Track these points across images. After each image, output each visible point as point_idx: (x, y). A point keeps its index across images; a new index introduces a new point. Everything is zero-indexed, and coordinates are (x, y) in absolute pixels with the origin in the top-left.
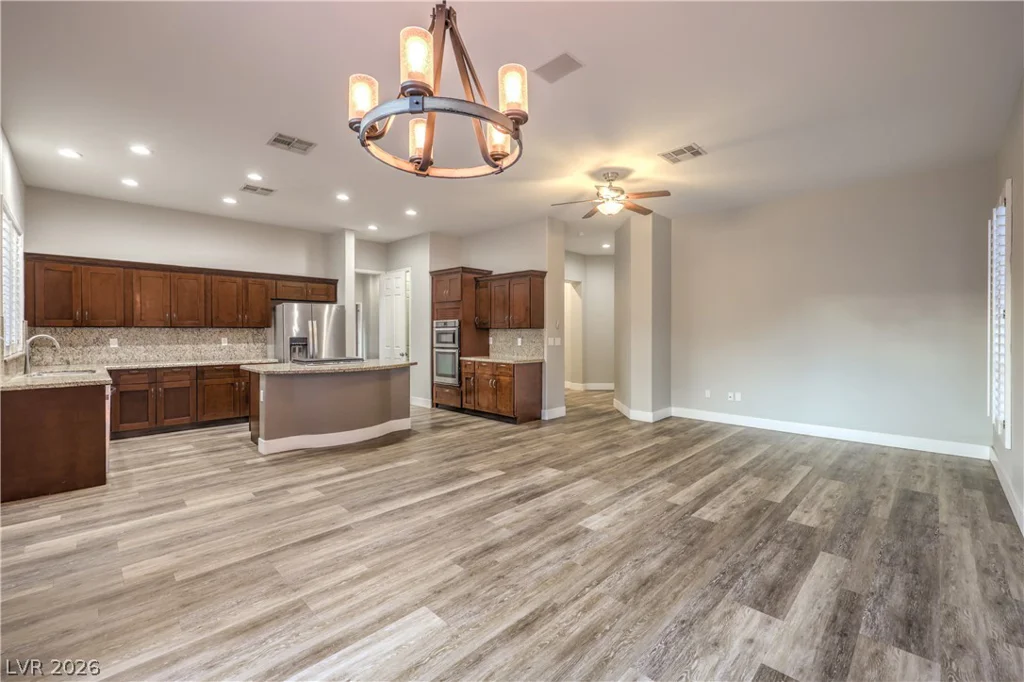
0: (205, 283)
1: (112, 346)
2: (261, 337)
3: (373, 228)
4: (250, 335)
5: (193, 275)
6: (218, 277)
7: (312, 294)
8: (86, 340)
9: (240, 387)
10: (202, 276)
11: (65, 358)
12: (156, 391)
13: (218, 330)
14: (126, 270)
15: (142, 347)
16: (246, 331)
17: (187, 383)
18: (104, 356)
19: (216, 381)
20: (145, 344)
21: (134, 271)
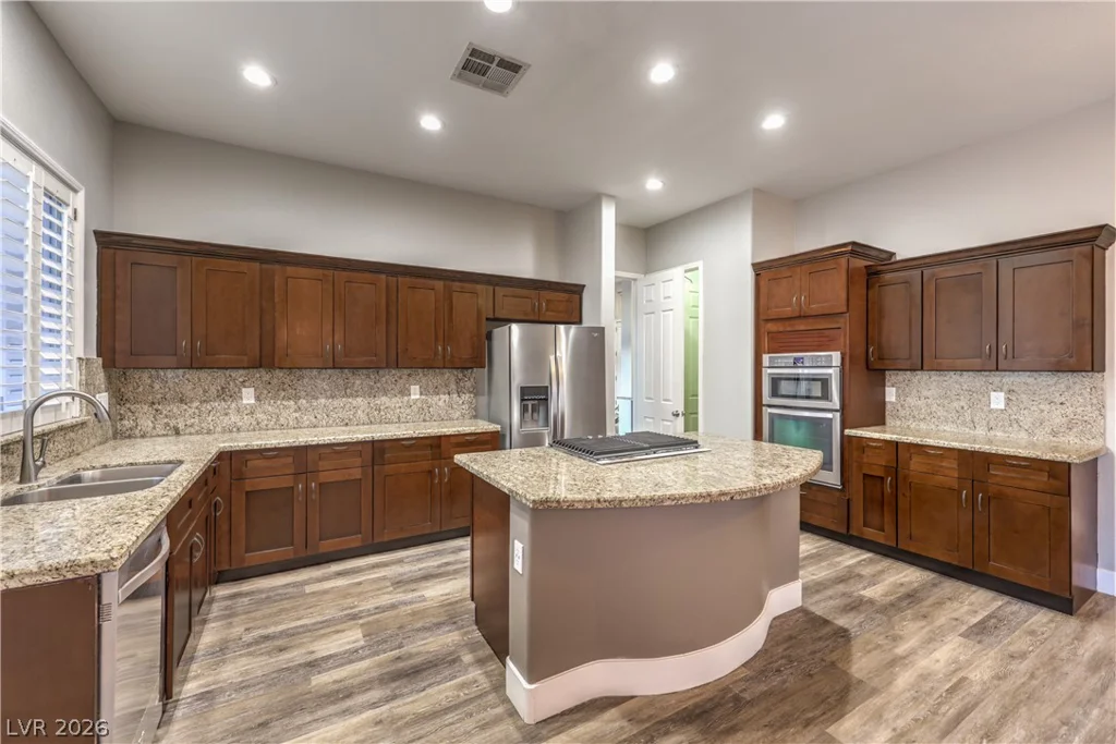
0: (387, 286)
1: (245, 402)
2: (468, 384)
3: (654, 184)
4: (453, 379)
5: (368, 276)
6: (408, 279)
7: (547, 310)
8: (205, 391)
9: (441, 474)
10: (383, 276)
11: (173, 423)
12: (307, 487)
13: (406, 372)
14: (264, 266)
15: (292, 403)
16: (447, 374)
17: (357, 474)
18: (234, 418)
19: (403, 467)
20: (297, 398)
21: (277, 267)
